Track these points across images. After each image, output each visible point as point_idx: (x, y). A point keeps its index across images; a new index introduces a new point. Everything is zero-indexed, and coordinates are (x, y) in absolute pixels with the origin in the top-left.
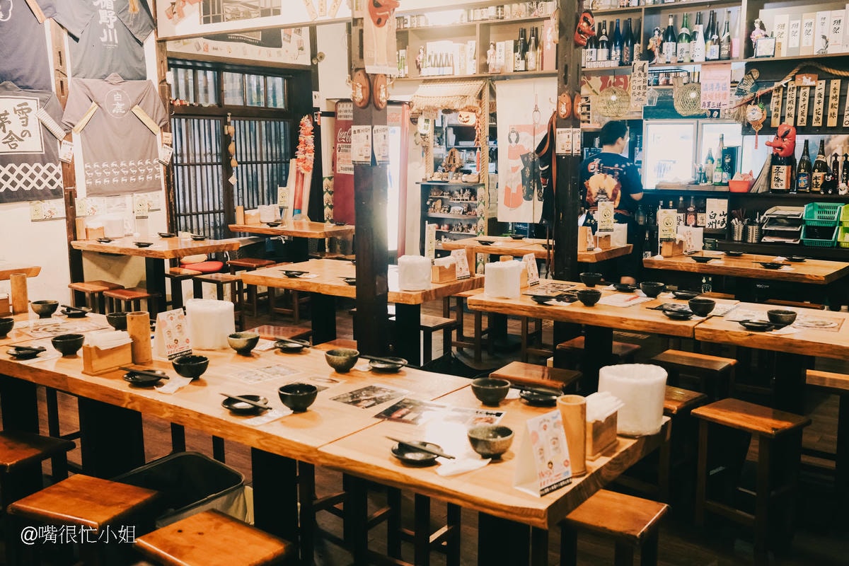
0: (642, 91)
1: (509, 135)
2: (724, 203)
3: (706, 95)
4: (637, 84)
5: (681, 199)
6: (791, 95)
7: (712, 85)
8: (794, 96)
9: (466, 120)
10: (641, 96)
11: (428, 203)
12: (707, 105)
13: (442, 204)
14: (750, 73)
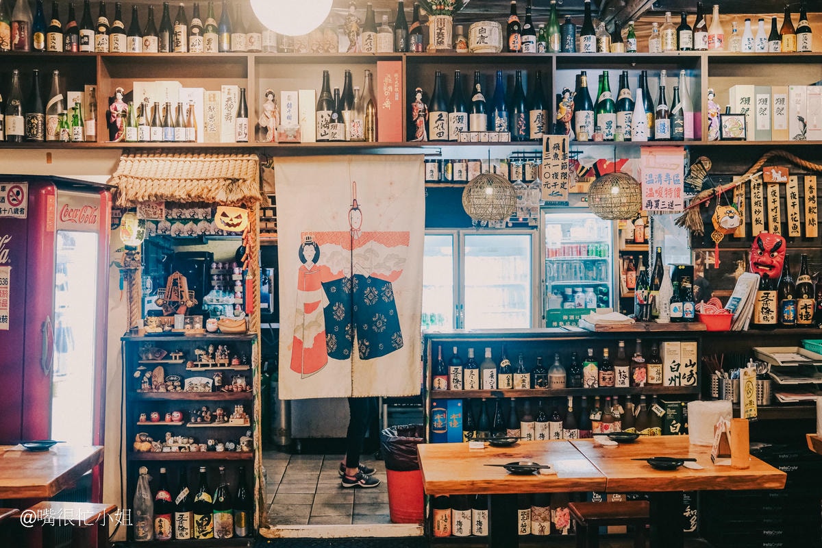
0: (560, 181)
1: (301, 250)
2: (692, 347)
3: (651, 190)
4: (552, 170)
5: (622, 344)
6: (757, 195)
7: (660, 176)
8: (761, 195)
9: (235, 221)
10: (558, 189)
11: (137, 374)
12: (654, 204)
13: (166, 374)
14: (700, 162)
